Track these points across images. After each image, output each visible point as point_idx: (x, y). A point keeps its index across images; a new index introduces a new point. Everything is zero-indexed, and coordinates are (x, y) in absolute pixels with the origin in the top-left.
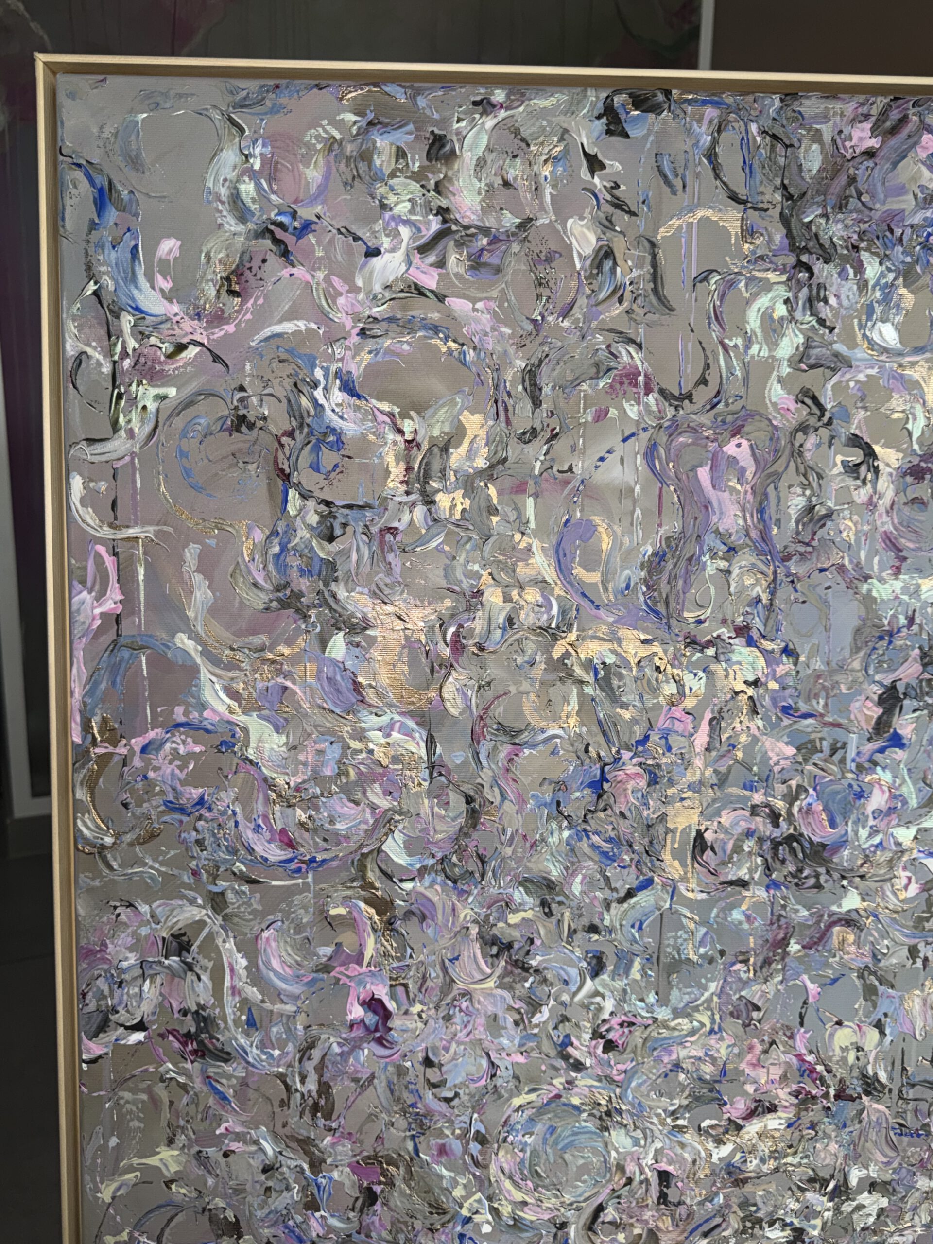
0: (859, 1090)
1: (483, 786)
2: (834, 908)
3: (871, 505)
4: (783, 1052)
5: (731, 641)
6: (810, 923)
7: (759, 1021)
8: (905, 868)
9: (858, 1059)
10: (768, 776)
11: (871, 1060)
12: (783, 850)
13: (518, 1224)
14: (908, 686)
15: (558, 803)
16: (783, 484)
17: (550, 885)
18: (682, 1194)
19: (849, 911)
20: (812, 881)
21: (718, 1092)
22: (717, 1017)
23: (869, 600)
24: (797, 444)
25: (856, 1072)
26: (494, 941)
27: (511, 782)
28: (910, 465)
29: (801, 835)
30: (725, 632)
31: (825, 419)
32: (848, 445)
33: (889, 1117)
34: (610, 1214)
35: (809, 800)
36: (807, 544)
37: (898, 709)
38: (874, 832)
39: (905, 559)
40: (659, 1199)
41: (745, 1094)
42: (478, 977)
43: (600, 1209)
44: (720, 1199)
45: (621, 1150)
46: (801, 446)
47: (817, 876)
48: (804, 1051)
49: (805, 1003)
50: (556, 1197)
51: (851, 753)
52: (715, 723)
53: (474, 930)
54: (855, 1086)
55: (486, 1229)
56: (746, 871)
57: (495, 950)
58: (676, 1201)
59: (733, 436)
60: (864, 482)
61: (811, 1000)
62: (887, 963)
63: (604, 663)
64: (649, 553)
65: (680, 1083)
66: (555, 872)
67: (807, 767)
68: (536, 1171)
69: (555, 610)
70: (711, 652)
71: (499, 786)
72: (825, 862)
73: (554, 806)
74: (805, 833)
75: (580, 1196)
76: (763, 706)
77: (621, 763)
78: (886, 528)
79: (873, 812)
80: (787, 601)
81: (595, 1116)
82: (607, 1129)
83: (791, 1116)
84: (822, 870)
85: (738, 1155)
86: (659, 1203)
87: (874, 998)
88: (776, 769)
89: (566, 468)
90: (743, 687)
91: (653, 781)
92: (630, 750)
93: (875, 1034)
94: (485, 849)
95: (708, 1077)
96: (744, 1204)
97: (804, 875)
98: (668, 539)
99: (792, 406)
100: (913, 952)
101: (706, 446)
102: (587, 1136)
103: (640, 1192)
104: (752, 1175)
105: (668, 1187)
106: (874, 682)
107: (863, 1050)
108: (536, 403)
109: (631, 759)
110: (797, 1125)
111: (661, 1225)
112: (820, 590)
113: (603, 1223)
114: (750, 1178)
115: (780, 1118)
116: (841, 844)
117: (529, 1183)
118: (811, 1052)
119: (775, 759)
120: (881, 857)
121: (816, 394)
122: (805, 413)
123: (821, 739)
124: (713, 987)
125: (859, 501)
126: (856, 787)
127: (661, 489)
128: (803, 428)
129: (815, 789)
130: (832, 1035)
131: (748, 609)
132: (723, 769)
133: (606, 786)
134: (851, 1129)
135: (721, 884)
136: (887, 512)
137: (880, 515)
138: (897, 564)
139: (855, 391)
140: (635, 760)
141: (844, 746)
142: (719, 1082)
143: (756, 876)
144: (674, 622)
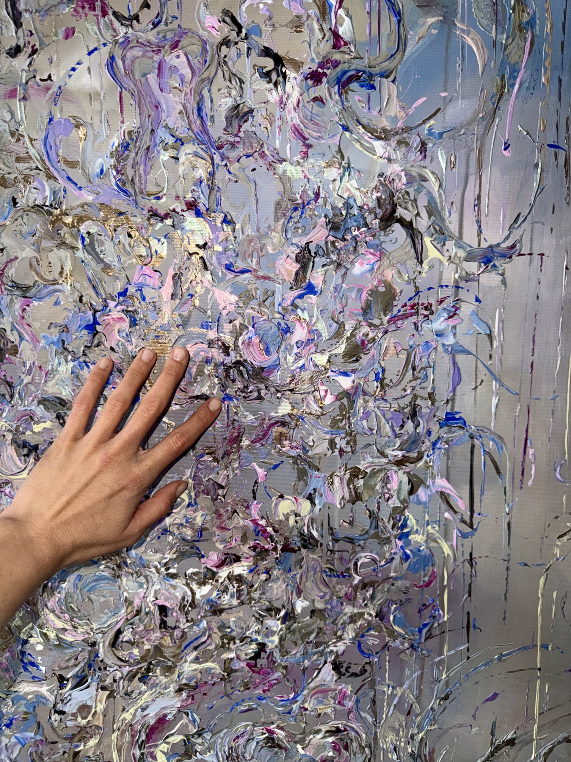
0: (299, 544)
1: (5, 330)
2: (273, 414)
3: (282, 103)
4: (242, 518)
5: (184, 214)
6: (256, 425)
7: (224, 497)
8: (322, 384)
9: (296, 522)
10: (219, 318)
11: (306, 523)
12: (233, 373)
13: (61, 644)
14: (318, 246)
15: (63, 342)
16: (214, 88)
17: (63, 403)
18: (177, 621)
19: (284, 416)
20: (255, 394)
21: (198, 548)
22: (193, 494)
23: (283, 179)
24: (223, 56)
25: (296, 532)
26: (25, 445)
27: (26, 327)
28: (311, 70)
29: (245, 361)
30: (179, 207)
31: (243, 35)
32: (261, 56)
33: (322, 564)
34: (127, 635)
35: (250, 335)
36: (236, 135)
37: (311, 264)
38: (298, 357)
39: (309, 146)
40: (160, 624)
41: (216, 549)
42: (16, 470)
43: (119, 632)
44: (204, 624)
45: (130, 591)
46: (225, 57)
47: (259, 391)
48: (257, 517)
49: (256, 482)
50: (87, 624)
51: (278, 299)
52: (177, 278)
53: (9, 437)
54: (296, 542)
55: (40, 648)
56: (207, 388)
57: (25, 451)
58: (173, 626)
59: (173, 49)
60: (276, 84)
61: (260, 480)
62: (313, 453)
63: (89, 233)
64: (116, 144)
65: (169, 543)
66: (65, 393)
67: (247, 311)
68: (71, 607)
69: (48, 193)
70: (169, 222)
71: (18, 330)
72: (264, 380)
73: (60, 344)
74: (248, 360)
75: (104, 623)
76: (212, 264)
77: (108, 310)
78: (294, 121)
79: (297, 343)
80: (223, 180)
81: (110, 568)
82: (119, 577)
83: (251, 564)
84: (262, 386)
85: (215, 593)
86: (160, 628)
87: (305, 478)
88: (224, 312)
89: (46, 77)
90: (197, 250)
91: (134, 323)
92: (114, 300)
93: (307, 504)
94: (12, 378)
95: (189, 538)
96: (222, 627)
97: (249, 390)
98: (130, 133)
99: (217, 25)
100: (332, 444)
101: (152, 58)
102: (106, 581)
103: (146, 621)
104: (226, 607)
105: (166, 616)
106: (292, 244)
107: (300, 516)
108: (18, 24)
109: (116, 307)
110: (256, 570)
111: (164, 642)
112: (248, 172)
113: (122, 642)
114: (225, 609)
115: (243, 566)
116: (276, 366)
117: (66, 615)
118: (262, 518)
119: (223, 305)
120: (306, 375)
121: (234, 14)
122: (226, 30)
123: (257, 289)
124: (188, 472)
125: (272, 100)
126: (283, 325)
127: (121, 93)
128: (226, 42)
129: (253, 327)
130: (276, 505)
131: (195, 188)
132: (185, 314)
133: (98, 328)
134: (295, 573)
135: (189, 398)
136: (295, 109)
137: (289, 112)
138: (305, 150)
139: (264, 12)
140: (119, 308)
141: (273, 294)
142: (198, 541)
143: (215, 392)
144: (139, 198)
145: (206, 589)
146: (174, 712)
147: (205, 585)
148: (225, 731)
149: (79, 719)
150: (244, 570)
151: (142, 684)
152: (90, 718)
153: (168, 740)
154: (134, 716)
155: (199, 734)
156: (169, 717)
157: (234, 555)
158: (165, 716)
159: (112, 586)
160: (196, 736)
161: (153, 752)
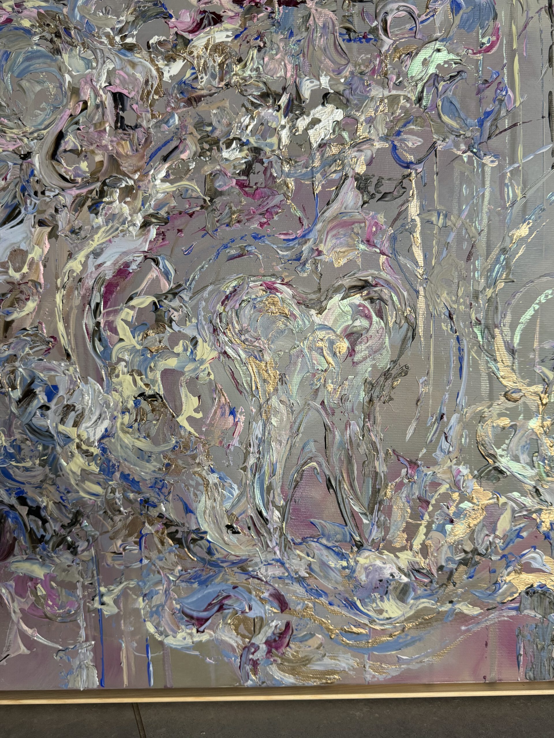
145: (177, 67)
146: (139, 260)
147: (175, 60)
148: (210, 288)
149: (11, 272)
150: (228, 36)
151: (93, 215)
152: (25, 270)
153: (132, 303)
154: (85, 265)
155: (174, 293)
156: (134, 267)
157: (214, 13)
158: (127, 265)
159: (50, 66)
160: (170, 296)
161: (113, 322)
